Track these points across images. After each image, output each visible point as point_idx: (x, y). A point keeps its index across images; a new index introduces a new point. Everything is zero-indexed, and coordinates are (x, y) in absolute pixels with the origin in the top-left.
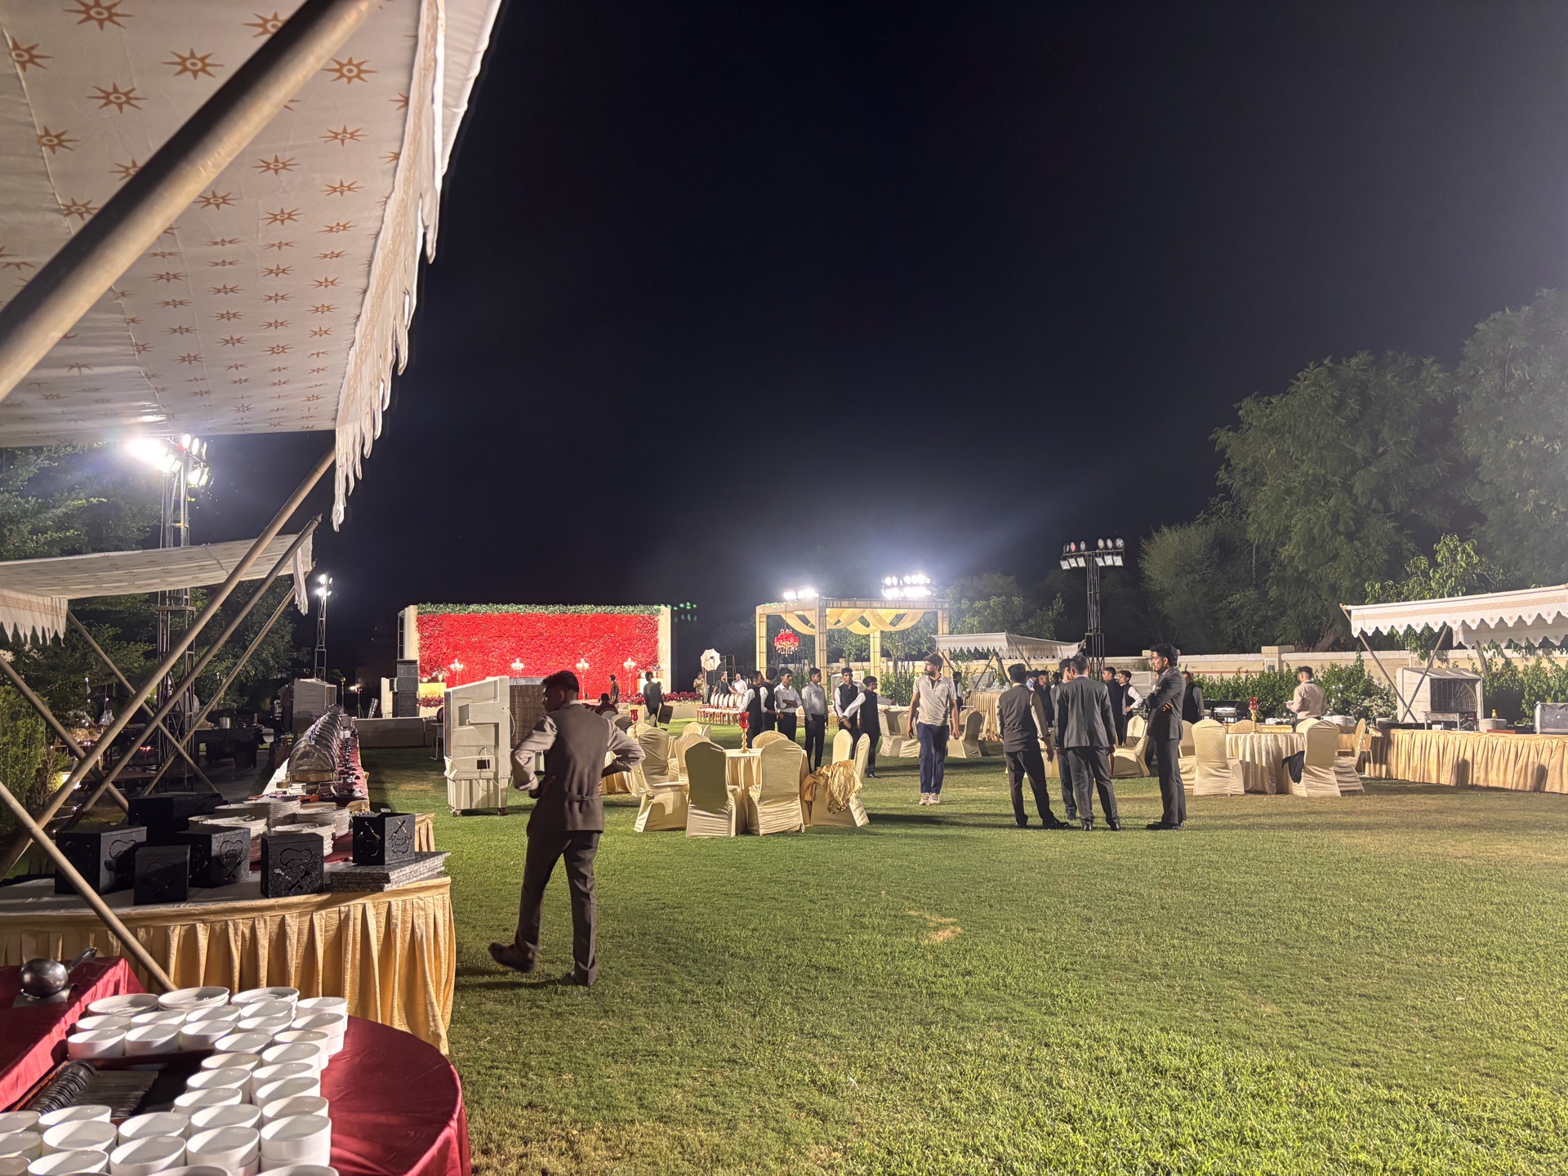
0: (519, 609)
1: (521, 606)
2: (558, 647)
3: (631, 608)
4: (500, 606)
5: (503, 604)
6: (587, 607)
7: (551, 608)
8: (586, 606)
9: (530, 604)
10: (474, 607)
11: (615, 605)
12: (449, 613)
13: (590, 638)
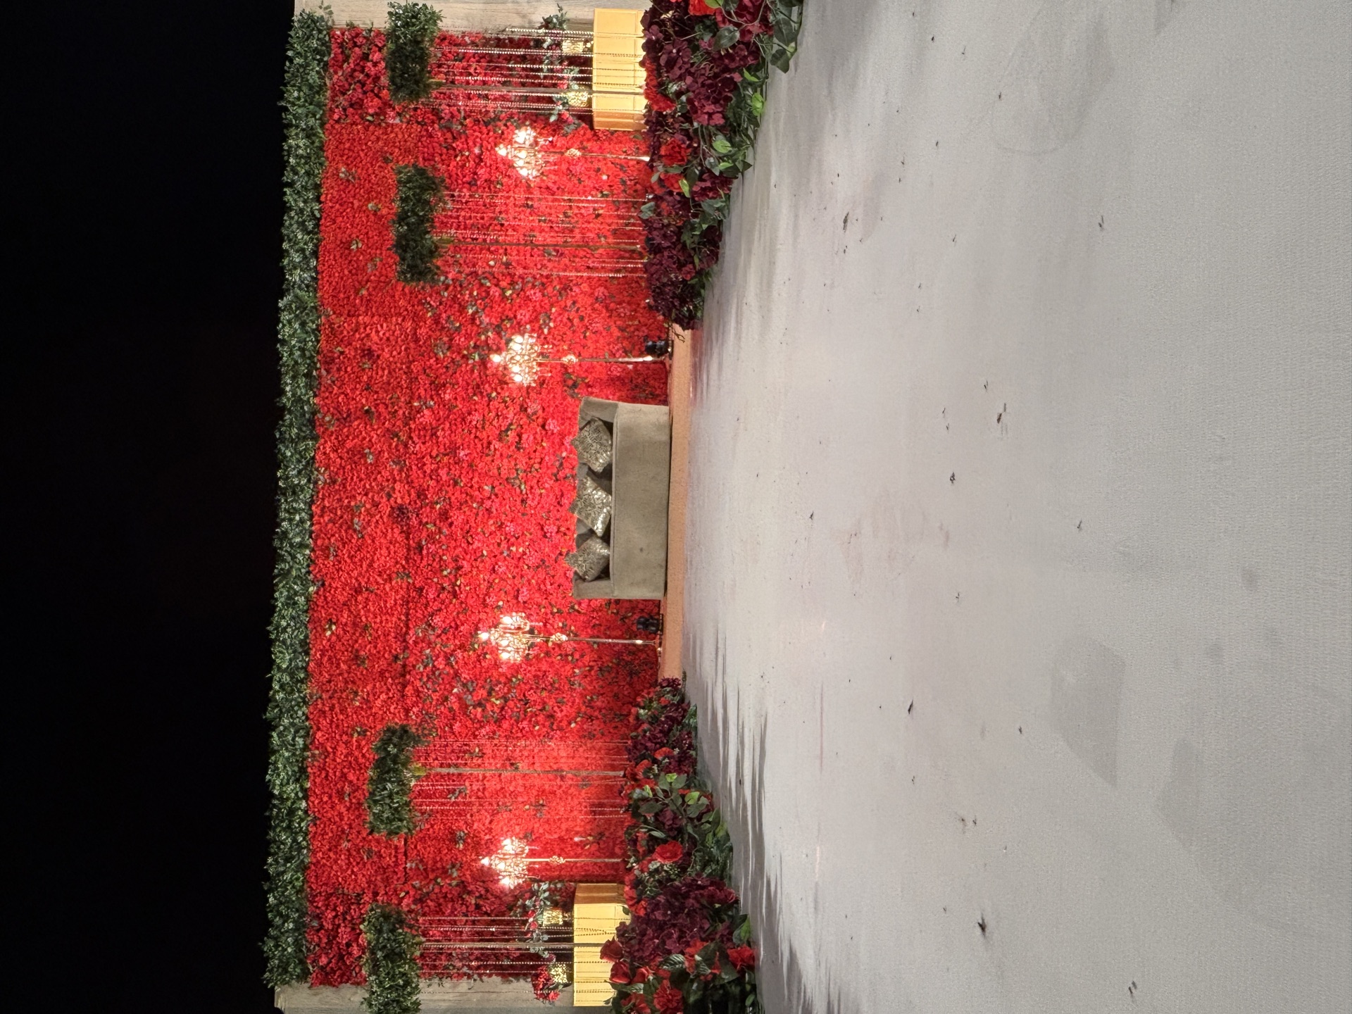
0: (291, 602)
1: (281, 596)
2: (453, 450)
3: (297, 142)
4: (279, 678)
5: (270, 664)
6: (288, 328)
7: (291, 473)
8: (285, 332)
9: (274, 557)
10: (281, 779)
11: (284, 208)
12: (304, 868)
13: (417, 318)
